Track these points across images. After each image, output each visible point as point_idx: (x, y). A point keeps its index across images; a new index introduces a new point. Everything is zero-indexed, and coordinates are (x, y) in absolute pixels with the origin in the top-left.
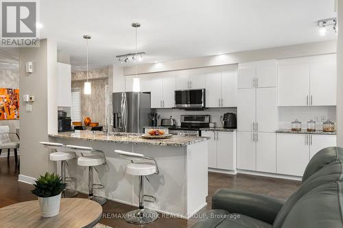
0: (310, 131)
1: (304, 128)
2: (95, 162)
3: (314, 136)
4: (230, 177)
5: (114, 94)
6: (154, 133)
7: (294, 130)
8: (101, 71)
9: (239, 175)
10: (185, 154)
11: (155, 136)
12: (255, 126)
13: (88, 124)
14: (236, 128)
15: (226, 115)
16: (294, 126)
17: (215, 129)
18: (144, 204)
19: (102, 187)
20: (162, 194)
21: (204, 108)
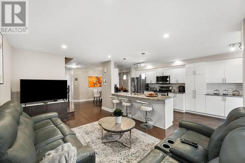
0: (224, 95)
1: (221, 93)
2: (129, 104)
3: (227, 97)
4: (182, 113)
5: (132, 78)
6: (151, 94)
7: (215, 94)
8: (127, 69)
9: (186, 113)
10: (164, 103)
11: (151, 95)
12: (194, 92)
13: (122, 89)
14: (184, 92)
15: (179, 87)
16: (216, 92)
17: (174, 92)
18: (147, 121)
19: (130, 113)
20: (154, 118)
21: (169, 83)
